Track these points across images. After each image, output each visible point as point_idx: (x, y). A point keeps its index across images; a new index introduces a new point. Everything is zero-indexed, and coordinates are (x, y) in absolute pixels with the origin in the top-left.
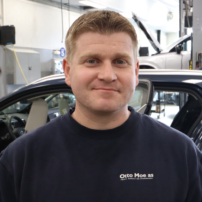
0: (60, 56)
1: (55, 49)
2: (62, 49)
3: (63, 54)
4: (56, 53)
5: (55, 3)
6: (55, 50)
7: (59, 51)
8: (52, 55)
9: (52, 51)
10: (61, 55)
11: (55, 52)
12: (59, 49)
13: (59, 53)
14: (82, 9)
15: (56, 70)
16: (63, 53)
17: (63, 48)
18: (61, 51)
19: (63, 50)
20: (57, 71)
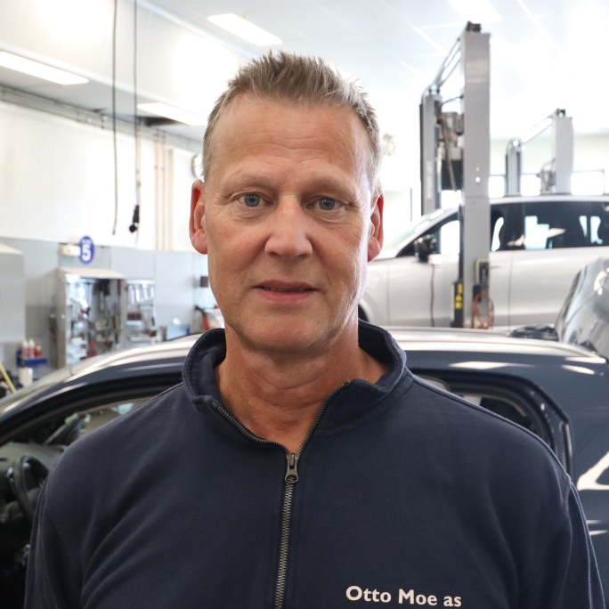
0: (77, 261)
1: (64, 241)
2: (84, 241)
3: (86, 255)
4: (69, 251)
5: (68, 107)
6: (65, 244)
7: (75, 245)
8: (55, 258)
9: (56, 246)
10: (80, 257)
11: (66, 250)
12: (78, 241)
13: (75, 251)
14: (143, 123)
15: (68, 303)
16: (89, 252)
17: (87, 238)
18: (80, 245)
19: (88, 242)
20: (71, 306)
